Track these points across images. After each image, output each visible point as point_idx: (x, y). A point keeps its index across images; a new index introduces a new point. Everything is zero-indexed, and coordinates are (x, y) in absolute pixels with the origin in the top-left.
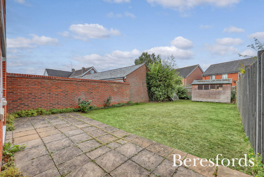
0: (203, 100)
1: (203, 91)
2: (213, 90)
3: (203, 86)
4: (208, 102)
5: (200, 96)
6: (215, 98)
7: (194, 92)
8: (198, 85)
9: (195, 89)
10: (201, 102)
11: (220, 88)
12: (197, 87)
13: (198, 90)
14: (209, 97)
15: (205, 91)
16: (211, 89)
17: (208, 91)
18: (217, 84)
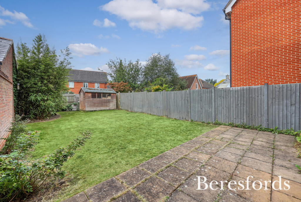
0: (97, 108)
1: (97, 100)
2: (105, 99)
3: (97, 94)
4: (101, 110)
5: (94, 105)
6: (107, 106)
7: (88, 101)
8: (92, 93)
9: (89, 98)
10: (95, 111)
11: (109, 97)
12: (90, 95)
13: (91, 99)
14: (102, 106)
15: (98, 99)
16: (103, 98)
17: (100, 99)
18: (107, 93)
